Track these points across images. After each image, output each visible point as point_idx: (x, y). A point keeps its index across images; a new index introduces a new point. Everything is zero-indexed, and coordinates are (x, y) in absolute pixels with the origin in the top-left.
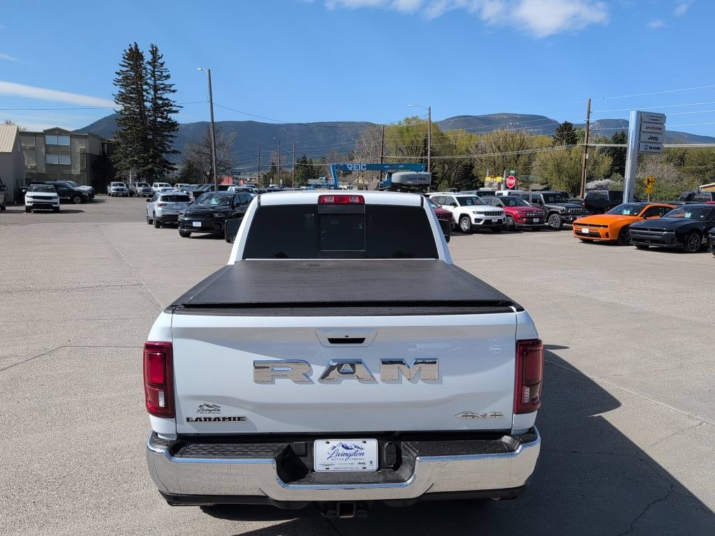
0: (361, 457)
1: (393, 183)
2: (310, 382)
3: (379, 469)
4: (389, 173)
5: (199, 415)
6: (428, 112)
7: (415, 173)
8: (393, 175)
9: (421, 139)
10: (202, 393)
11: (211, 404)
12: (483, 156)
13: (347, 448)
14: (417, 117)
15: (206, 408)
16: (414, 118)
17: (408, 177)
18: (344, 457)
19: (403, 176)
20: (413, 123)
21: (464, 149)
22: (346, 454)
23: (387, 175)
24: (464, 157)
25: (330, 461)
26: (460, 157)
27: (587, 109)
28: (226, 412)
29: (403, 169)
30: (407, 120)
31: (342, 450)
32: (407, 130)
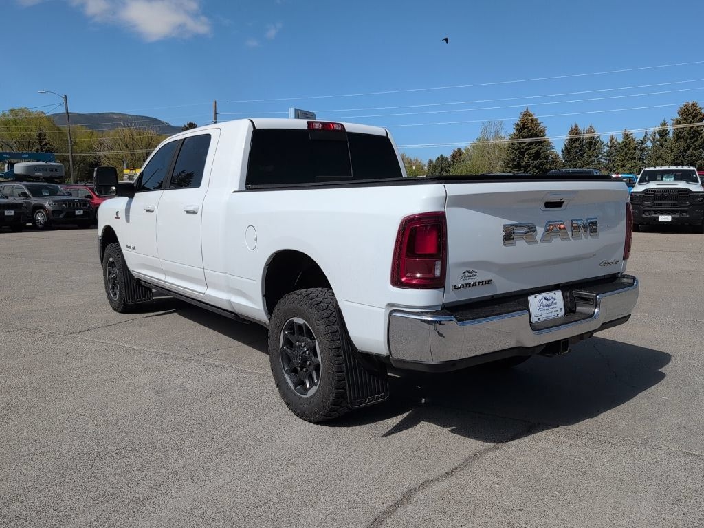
0: (555, 306)
1: (17, 175)
2: (536, 242)
3: (565, 314)
4: (9, 163)
5: (465, 282)
6: (63, 100)
7: (44, 163)
8: (16, 165)
9: (34, 134)
10: (466, 260)
11: (471, 270)
12: (110, 154)
13: (547, 300)
14: (25, 108)
15: (467, 274)
16: (23, 110)
17: (35, 168)
18: (547, 307)
19: (29, 167)
20: (22, 116)
21: (85, 146)
22: (548, 305)
23: (7, 165)
24: (87, 154)
25: (539, 313)
26: (83, 154)
27: (213, 110)
28: (482, 276)
29: (29, 159)
30: (12, 110)
31: (545, 302)
32: (15, 123)
